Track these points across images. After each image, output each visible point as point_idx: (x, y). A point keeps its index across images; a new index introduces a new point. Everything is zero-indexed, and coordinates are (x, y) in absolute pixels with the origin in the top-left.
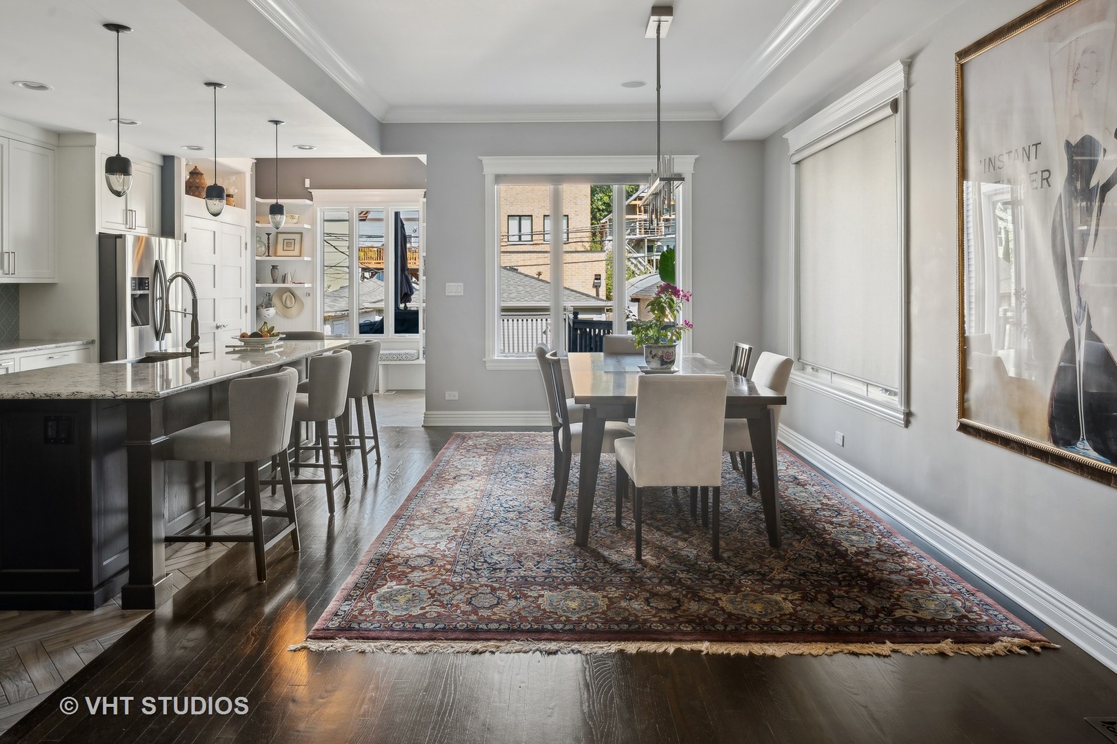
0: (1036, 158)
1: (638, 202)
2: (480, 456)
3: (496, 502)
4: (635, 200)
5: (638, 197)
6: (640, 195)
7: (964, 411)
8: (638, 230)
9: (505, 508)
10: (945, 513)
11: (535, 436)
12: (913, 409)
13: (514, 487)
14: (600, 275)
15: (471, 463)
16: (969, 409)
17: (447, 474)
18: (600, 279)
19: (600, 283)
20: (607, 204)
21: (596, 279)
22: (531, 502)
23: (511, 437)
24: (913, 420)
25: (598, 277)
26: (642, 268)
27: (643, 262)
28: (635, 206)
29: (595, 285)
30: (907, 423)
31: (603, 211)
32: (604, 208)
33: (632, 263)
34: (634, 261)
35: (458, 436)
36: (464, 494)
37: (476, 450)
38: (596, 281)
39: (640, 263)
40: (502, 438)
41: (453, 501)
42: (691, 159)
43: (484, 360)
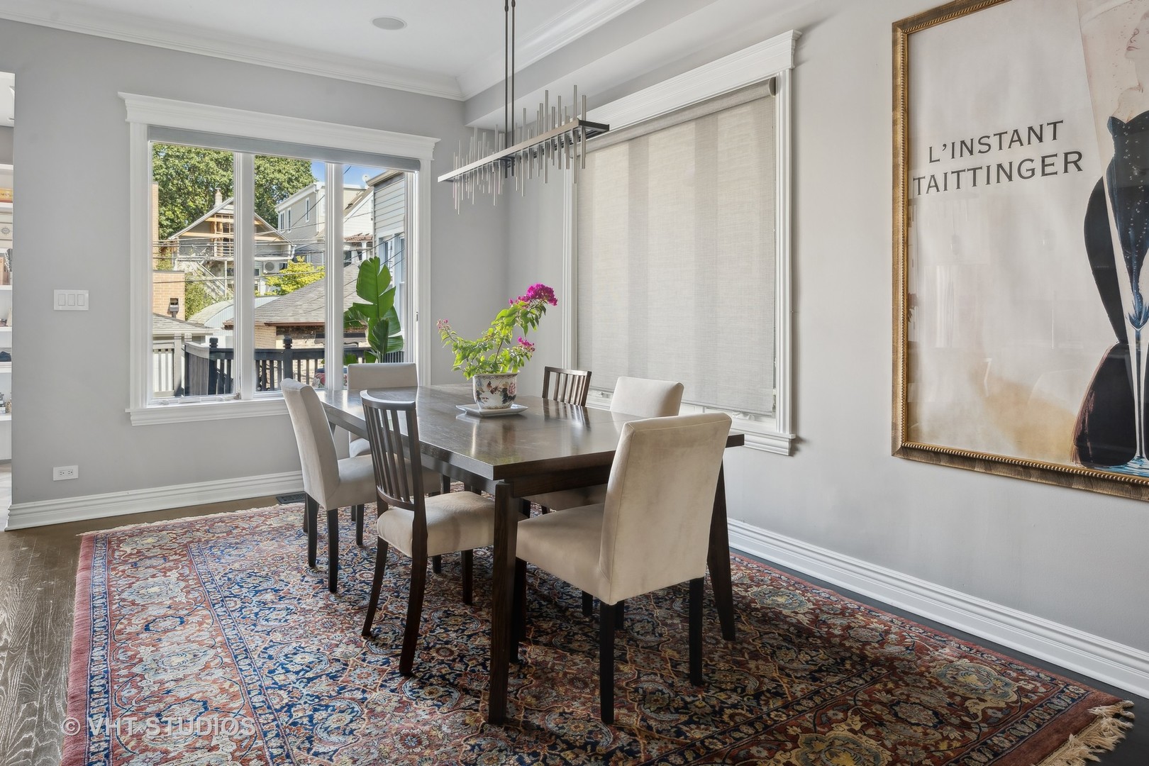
0: (1055, 138)
1: (215, 220)
2: (165, 571)
3: (270, 664)
4: (213, 216)
5: (216, 213)
6: (219, 212)
7: (908, 434)
8: (215, 248)
9: (297, 673)
10: (867, 551)
11: (232, 519)
12: (803, 433)
13: (277, 623)
14: (177, 300)
15: (156, 589)
16: (917, 430)
17: (125, 622)
18: (177, 304)
19: (178, 308)
20: (170, 219)
21: (172, 304)
22: (332, 647)
23: (190, 527)
24: (801, 446)
25: (174, 302)
26: (221, 293)
27: (222, 287)
28: (212, 223)
29: (171, 310)
30: (793, 450)
31: (166, 226)
32: (170, 224)
33: (209, 287)
34: (209, 284)
35: (94, 540)
36: (193, 661)
37: (148, 562)
38: (171, 306)
39: (218, 287)
40: (179, 531)
41: (182, 683)
42: (431, 141)
43: (127, 411)
